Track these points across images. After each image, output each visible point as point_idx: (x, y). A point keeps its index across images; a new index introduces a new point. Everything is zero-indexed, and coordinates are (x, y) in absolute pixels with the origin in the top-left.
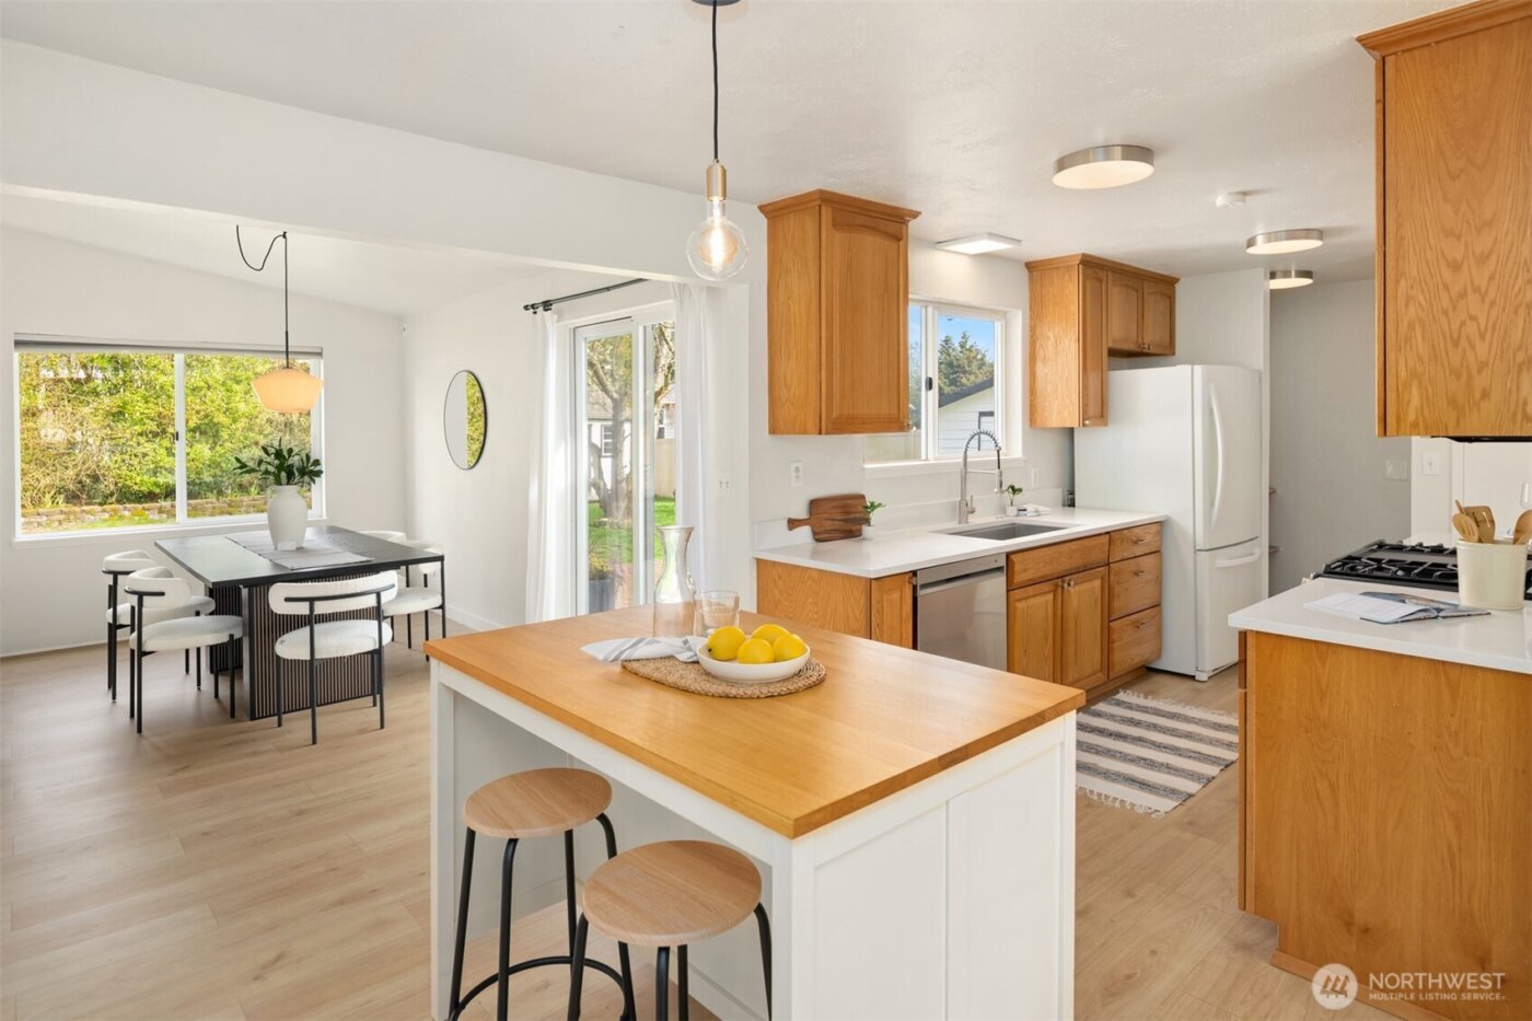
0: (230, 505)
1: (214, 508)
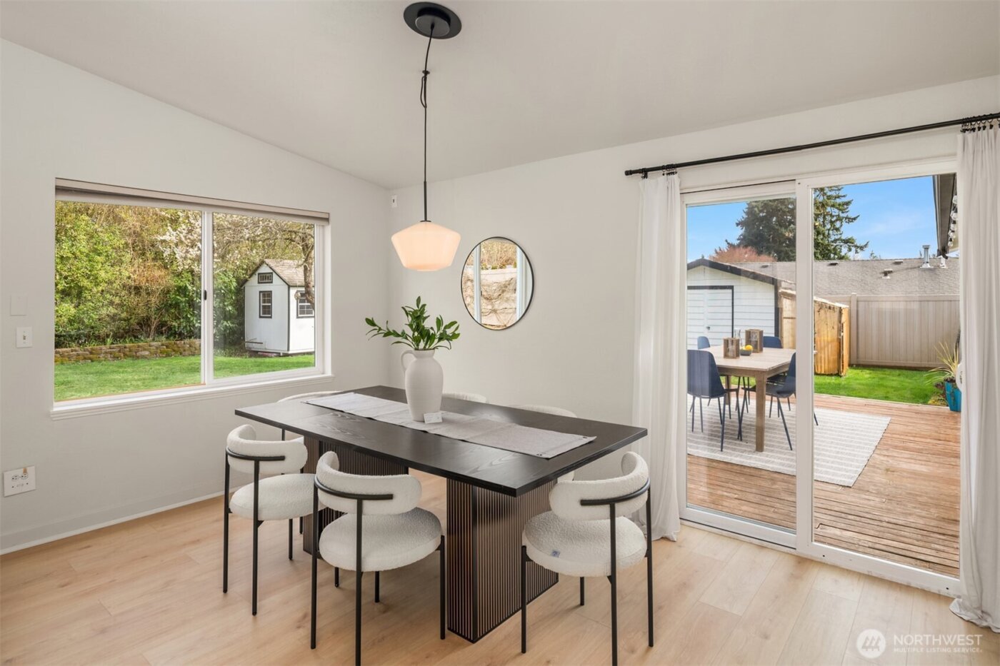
0: (91, 353)
1: (78, 355)
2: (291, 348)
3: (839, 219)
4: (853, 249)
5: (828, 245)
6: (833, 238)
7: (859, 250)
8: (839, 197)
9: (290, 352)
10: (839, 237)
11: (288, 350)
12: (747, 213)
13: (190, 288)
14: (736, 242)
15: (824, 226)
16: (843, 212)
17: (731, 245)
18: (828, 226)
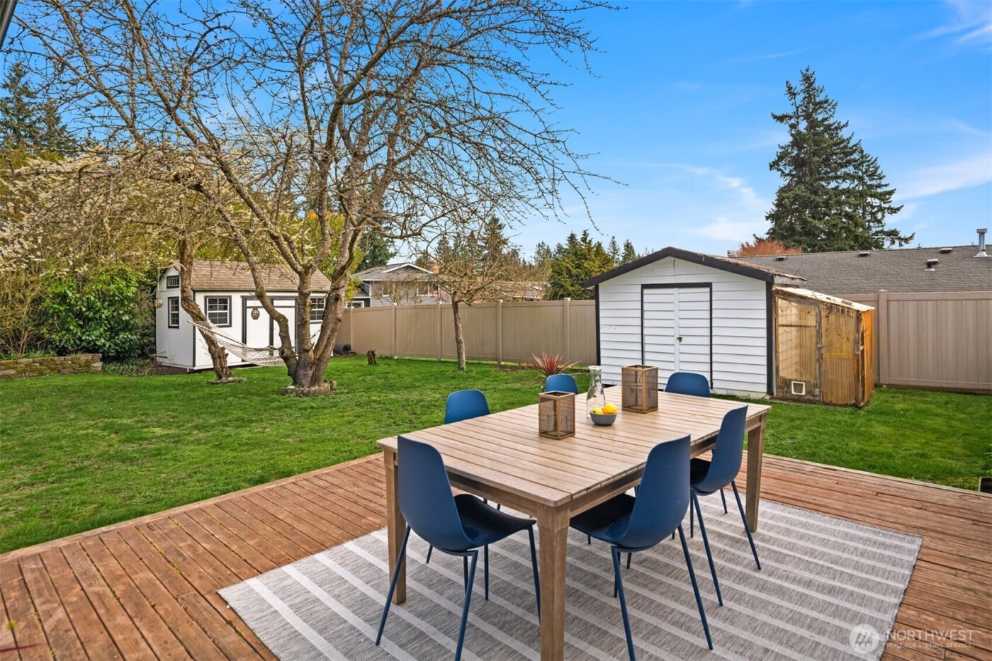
2: (197, 364)
3: (881, 209)
4: (897, 242)
5: (868, 238)
6: (874, 230)
7: (903, 243)
8: (879, 186)
9: (195, 368)
10: (880, 229)
11: (194, 365)
12: (777, 205)
13: (70, 295)
14: (765, 237)
15: (864, 218)
16: (885, 203)
17: (759, 241)
18: (868, 218)
